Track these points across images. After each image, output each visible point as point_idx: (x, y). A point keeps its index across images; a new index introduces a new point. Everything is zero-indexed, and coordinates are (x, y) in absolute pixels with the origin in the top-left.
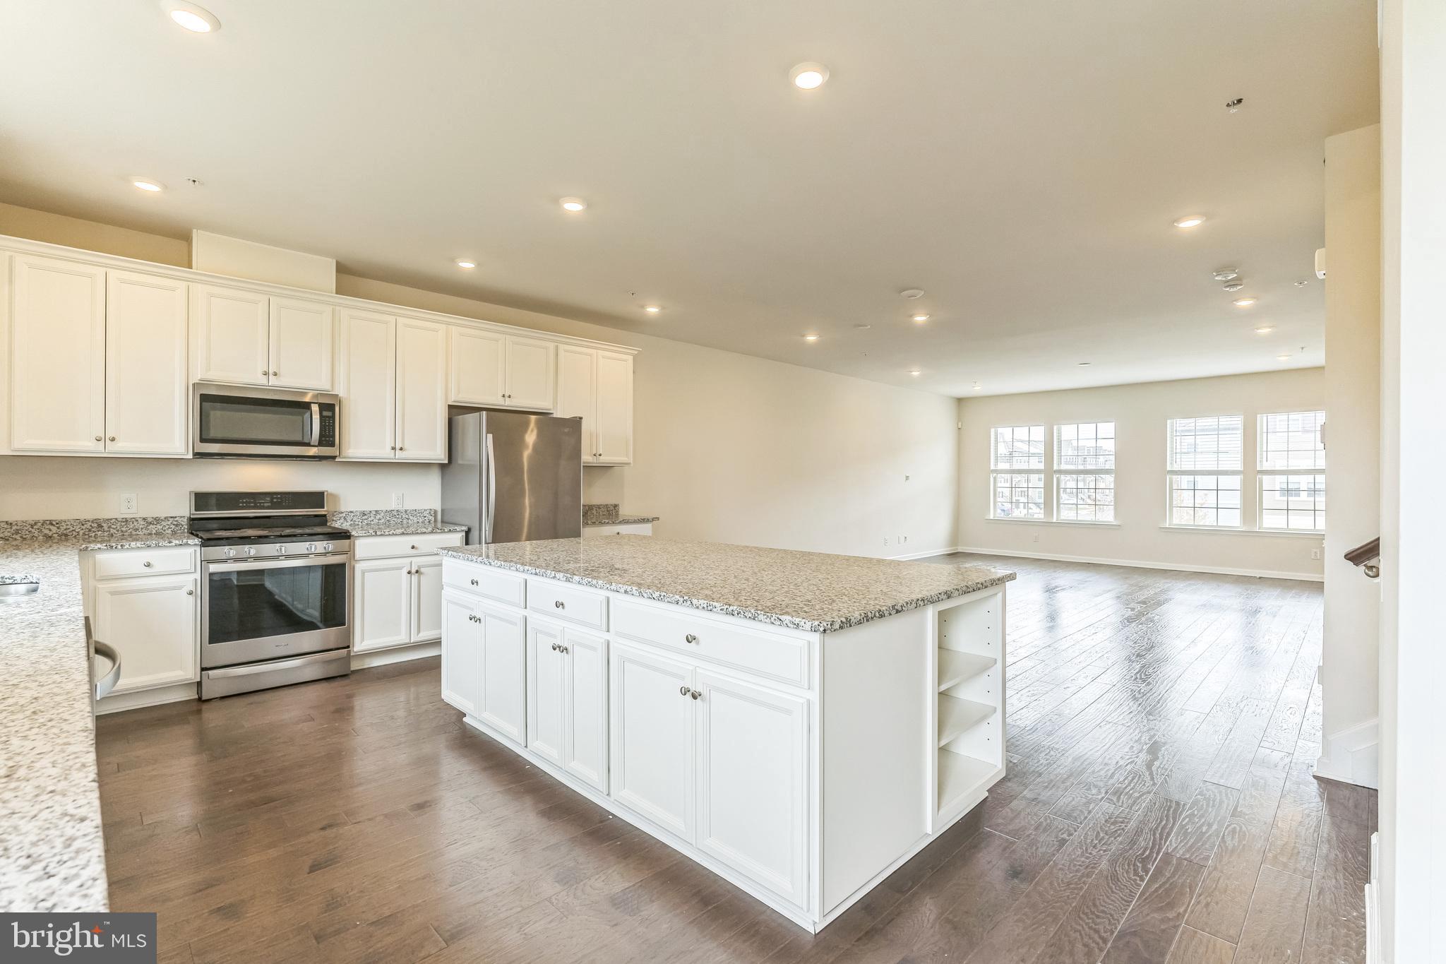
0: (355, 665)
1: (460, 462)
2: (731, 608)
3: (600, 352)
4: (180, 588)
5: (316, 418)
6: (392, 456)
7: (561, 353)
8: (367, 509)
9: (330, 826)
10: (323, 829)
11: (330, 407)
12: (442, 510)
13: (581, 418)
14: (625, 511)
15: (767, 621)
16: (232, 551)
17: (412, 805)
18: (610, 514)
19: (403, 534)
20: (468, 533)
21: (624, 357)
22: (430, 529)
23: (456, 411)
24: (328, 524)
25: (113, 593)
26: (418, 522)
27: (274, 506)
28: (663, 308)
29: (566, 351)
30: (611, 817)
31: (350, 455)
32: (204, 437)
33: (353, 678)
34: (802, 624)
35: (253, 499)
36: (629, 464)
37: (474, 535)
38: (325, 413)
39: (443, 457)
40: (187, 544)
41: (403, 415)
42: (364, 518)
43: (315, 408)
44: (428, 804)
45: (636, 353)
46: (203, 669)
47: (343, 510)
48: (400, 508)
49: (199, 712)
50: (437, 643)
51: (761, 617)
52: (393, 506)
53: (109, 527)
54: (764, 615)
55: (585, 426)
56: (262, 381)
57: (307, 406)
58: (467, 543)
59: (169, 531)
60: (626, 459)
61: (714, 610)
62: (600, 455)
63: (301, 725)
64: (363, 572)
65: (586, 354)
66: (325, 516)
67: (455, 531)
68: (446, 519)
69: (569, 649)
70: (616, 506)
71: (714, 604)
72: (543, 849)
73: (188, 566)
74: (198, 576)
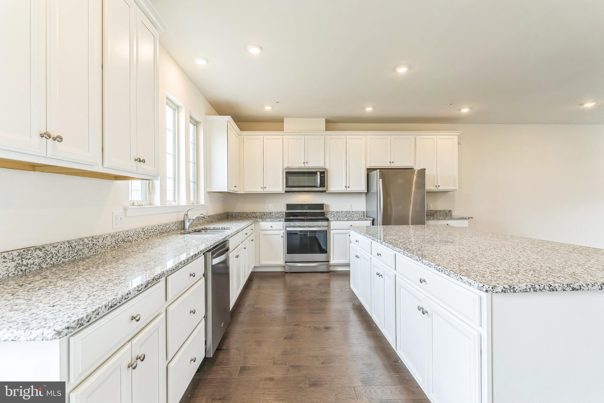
0: (332, 269)
1: (372, 191)
2: (439, 267)
3: (438, 137)
4: (279, 235)
5: (319, 177)
6: (346, 190)
7: (418, 140)
8: (339, 210)
9: (297, 325)
10: (295, 325)
11: (324, 173)
12: (366, 212)
13: (425, 169)
14: (455, 214)
15: (455, 278)
16: (297, 223)
17: (325, 327)
18: (447, 214)
19: (347, 220)
20: (373, 221)
21: (452, 137)
22: (357, 219)
23: (369, 170)
24: (325, 216)
25: (264, 235)
26: (357, 216)
27: (309, 209)
28: (471, 108)
29: (420, 139)
30: (400, 361)
31: (331, 190)
32: (287, 186)
33: (331, 273)
34: (473, 283)
35: (302, 206)
36: (456, 190)
37: (375, 222)
38: (322, 175)
39: (365, 190)
40: (281, 221)
41: (349, 174)
42: (337, 214)
43: (318, 174)
44: (330, 328)
45: (459, 134)
46: (286, 262)
47: (330, 211)
48: (350, 210)
49: (284, 276)
50: (348, 265)
51: (452, 275)
52: (348, 209)
53: (267, 215)
54: (454, 274)
55: (427, 173)
56: (302, 165)
57: (315, 173)
58: (373, 225)
59: (281, 216)
60: (454, 187)
61: (431, 267)
62: (439, 186)
63: (306, 287)
64: (333, 235)
65: (431, 139)
66: (324, 212)
67: (368, 220)
68: (368, 215)
69: (382, 275)
70: (450, 211)
71: (432, 264)
72: (363, 364)
73: (281, 228)
74: (284, 231)
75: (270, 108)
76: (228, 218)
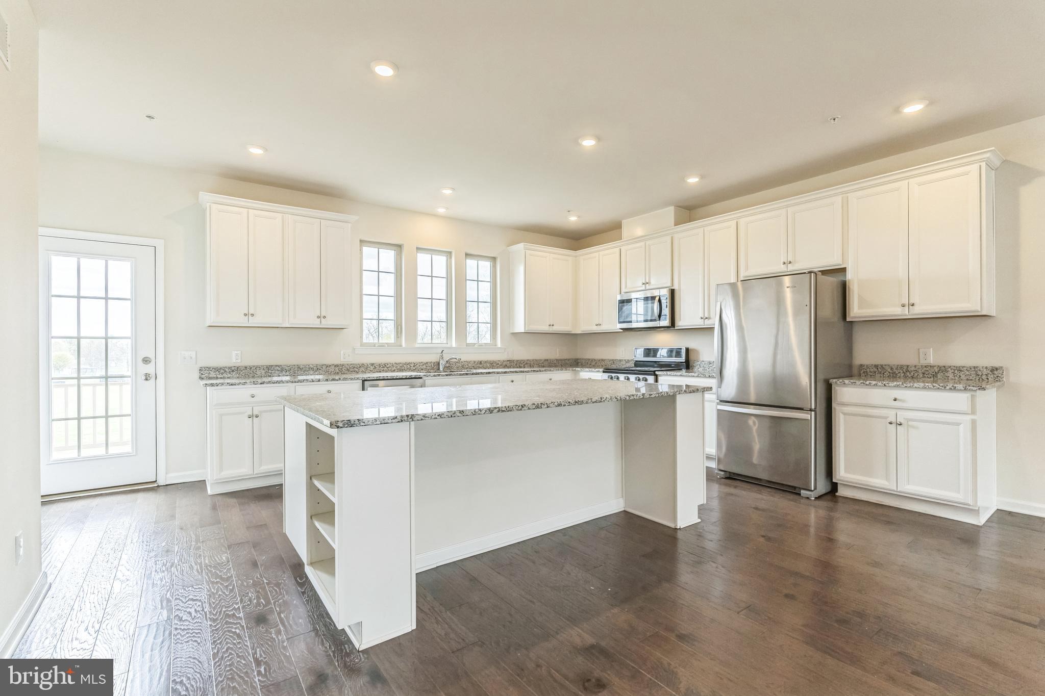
5: (658, 304)
6: (703, 323)
7: (853, 202)
31: (680, 325)
32: (620, 321)
40: (599, 371)
41: (709, 295)
43: (658, 299)
47: (700, 360)
56: (643, 288)
62: (913, 305)
65: (891, 191)
75: (576, 218)
76: (578, 365)
